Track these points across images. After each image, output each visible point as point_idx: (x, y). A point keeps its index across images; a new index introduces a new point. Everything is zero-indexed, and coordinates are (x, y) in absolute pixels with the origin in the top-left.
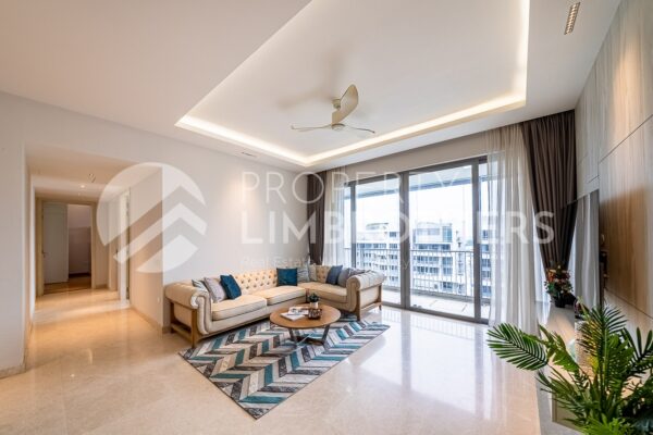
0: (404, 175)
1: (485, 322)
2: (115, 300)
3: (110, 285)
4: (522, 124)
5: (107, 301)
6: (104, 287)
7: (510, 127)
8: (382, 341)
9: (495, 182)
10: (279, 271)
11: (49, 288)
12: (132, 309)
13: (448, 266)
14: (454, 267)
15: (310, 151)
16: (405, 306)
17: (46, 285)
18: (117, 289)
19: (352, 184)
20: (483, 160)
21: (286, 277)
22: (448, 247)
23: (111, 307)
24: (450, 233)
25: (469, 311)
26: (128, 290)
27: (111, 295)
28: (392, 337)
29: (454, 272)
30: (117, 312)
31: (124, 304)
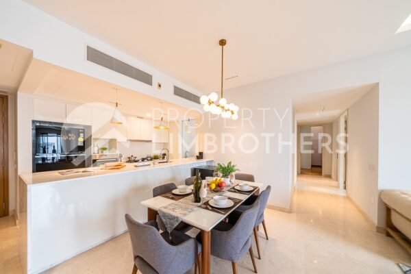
2: (336, 187)
3: (333, 176)
5: (330, 186)
6: (329, 176)
11: (302, 171)
12: (348, 198)
17: (301, 169)
18: (337, 180)
23: (333, 191)
26: (345, 183)
27: (333, 183)
30: (337, 197)
31: (342, 193)
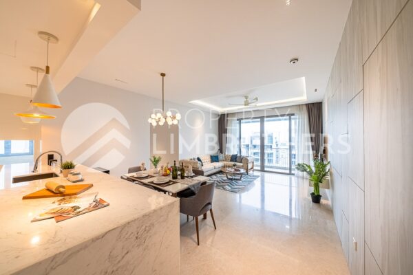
0: (262, 118)
1: (294, 175)
4: (306, 104)
7: (302, 105)
8: (254, 184)
9: (297, 121)
10: (211, 157)
13: (270, 158)
14: (274, 158)
15: (223, 106)
16: (262, 170)
19: (240, 120)
20: (293, 115)
21: (214, 159)
22: (271, 146)
24: (272, 139)
25: (288, 172)
28: (257, 182)
29: (274, 161)
